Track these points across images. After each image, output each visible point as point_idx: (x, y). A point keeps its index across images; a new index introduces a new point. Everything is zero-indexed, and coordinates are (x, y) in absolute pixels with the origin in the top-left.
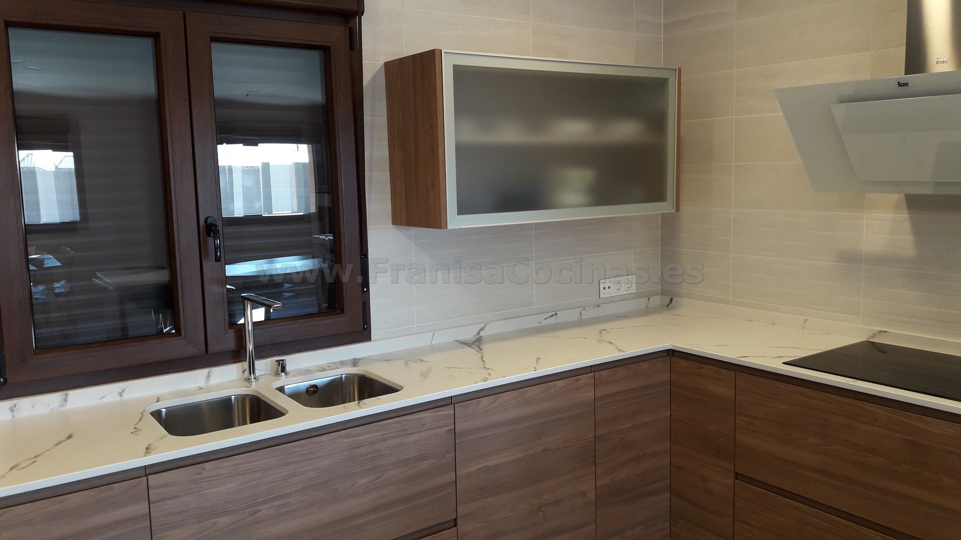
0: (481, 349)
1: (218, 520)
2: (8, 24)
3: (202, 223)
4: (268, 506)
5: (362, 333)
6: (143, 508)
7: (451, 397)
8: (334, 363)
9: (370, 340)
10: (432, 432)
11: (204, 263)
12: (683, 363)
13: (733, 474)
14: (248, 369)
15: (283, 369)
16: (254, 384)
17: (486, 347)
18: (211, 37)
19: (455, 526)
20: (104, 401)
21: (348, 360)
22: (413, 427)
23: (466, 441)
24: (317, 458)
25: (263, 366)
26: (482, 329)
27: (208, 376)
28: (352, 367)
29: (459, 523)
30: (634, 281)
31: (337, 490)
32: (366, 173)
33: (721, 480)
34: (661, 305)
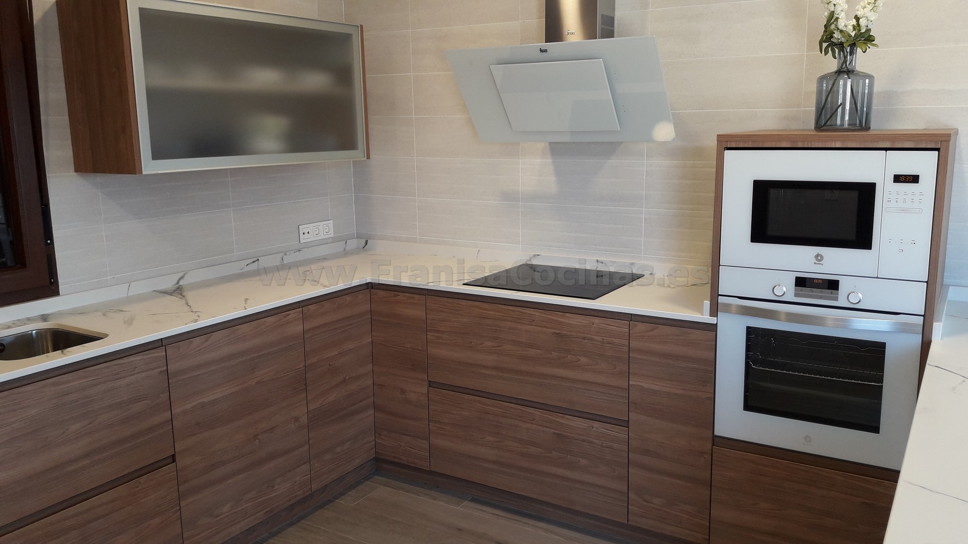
0: (184, 296)
5: (49, 286)
7: (162, 339)
8: (19, 320)
9: (58, 294)
10: (144, 374)
12: (381, 293)
13: (427, 383)
17: (190, 295)
21: (36, 316)
22: (124, 371)
23: (180, 381)
24: (23, 408)
26: (181, 278)
28: (43, 322)
29: (177, 459)
30: (331, 226)
31: (47, 438)
32: (43, 118)
33: (417, 389)
34: (358, 248)
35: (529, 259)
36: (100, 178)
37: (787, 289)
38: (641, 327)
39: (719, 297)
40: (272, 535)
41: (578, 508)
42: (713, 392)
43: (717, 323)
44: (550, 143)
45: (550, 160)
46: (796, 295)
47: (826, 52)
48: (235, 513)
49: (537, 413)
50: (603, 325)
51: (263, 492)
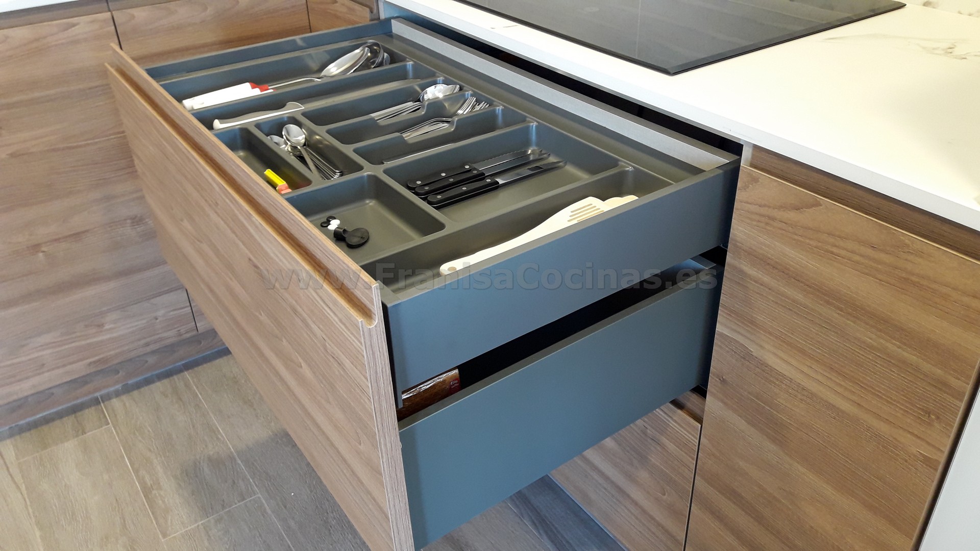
48: (11, 365)
51: (78, 334)
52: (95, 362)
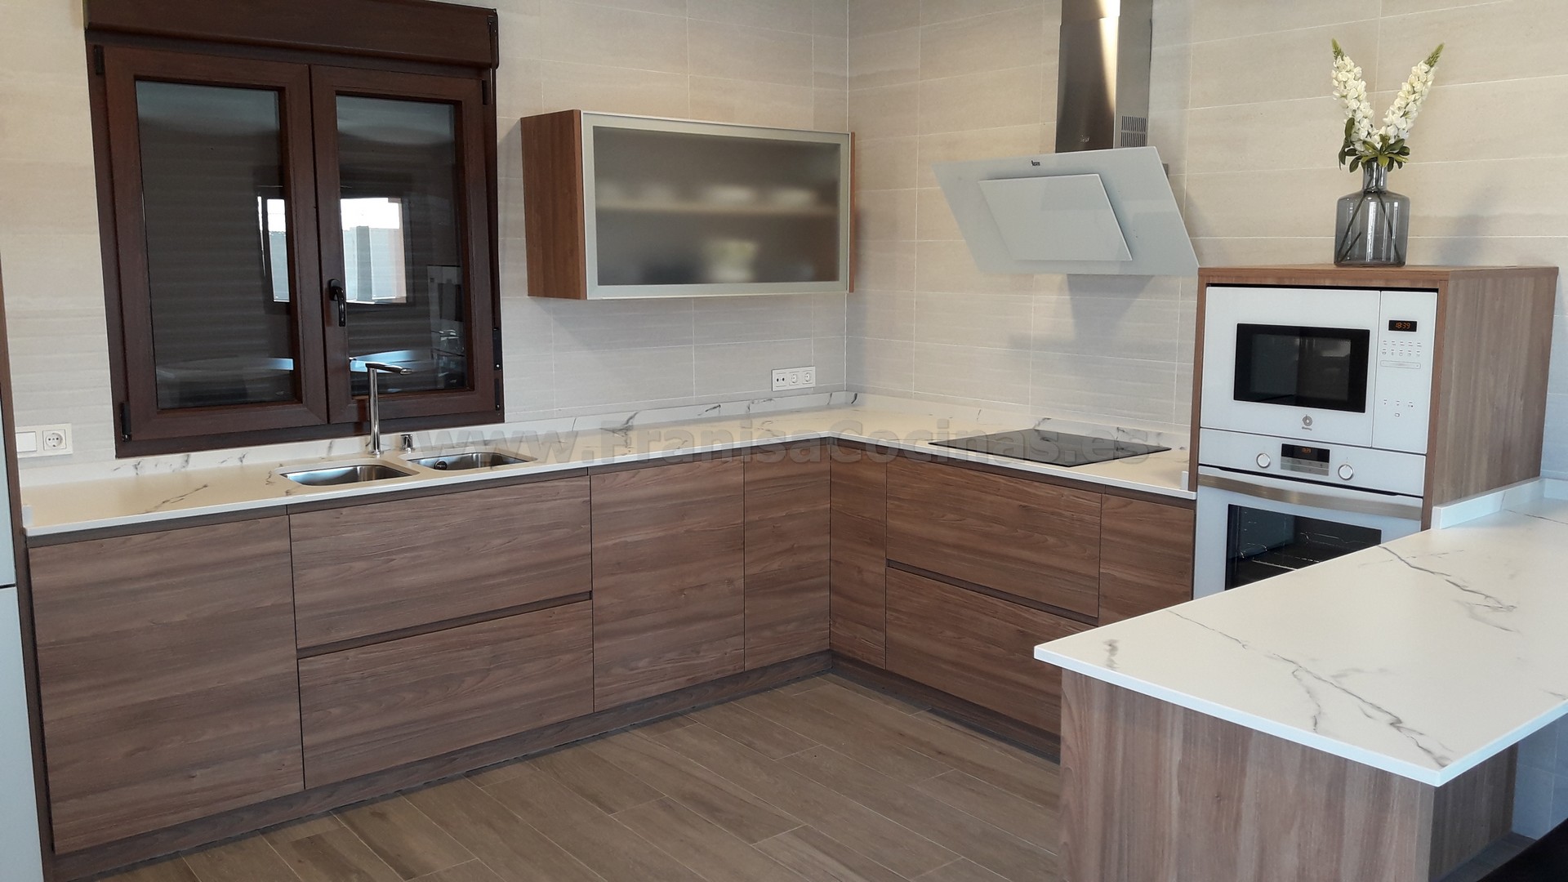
0: (626, 435)
1: (353, 564)
2: (138, 78)
3: (325, 286)
4: (402, 556)
5: (494, 412)
6: (284, 544)
7: (588, 467)
8: (463, 443)
9: (503, 422)
10: (566, 502)
11: (327, 328)
12: (843, 450)
13: (885, 562)
14: (372, 442)
15: (410, 445)
16: (378, 456)
17: (632, 434)
18: (336, 91)
19: (591, 598)
20: (224, 465)
21: (478, 439)
22: (546, 494)
23: (603, 514)
24: (451, 514)
25: (389, 440)
27: (330, 447)
28: (483, 445)
29: (594, 597)
30: (814, 373)
31: (469, 549)
32: (500, 239)
33: (874, 570)
34: (846, 403)
35: (1037, 423)
36: (553, 303)
37: (1273, 460)
38: (1114, 501)
39: (1200, 467)
40: (694, 709)
41: (1041, 726)
42: (1190, 585)
43: (1196, 500)
44: (1069, 275)
45: (1068, 297)
46: (1283, 467)
47: (1353, 167)
48: (651, 671)
49: (1000, 603)
50: (1071, 497)
51: (687, 656)
52: (689, 680)
